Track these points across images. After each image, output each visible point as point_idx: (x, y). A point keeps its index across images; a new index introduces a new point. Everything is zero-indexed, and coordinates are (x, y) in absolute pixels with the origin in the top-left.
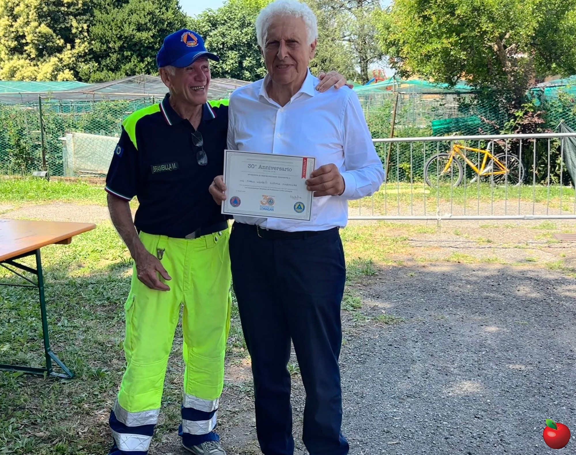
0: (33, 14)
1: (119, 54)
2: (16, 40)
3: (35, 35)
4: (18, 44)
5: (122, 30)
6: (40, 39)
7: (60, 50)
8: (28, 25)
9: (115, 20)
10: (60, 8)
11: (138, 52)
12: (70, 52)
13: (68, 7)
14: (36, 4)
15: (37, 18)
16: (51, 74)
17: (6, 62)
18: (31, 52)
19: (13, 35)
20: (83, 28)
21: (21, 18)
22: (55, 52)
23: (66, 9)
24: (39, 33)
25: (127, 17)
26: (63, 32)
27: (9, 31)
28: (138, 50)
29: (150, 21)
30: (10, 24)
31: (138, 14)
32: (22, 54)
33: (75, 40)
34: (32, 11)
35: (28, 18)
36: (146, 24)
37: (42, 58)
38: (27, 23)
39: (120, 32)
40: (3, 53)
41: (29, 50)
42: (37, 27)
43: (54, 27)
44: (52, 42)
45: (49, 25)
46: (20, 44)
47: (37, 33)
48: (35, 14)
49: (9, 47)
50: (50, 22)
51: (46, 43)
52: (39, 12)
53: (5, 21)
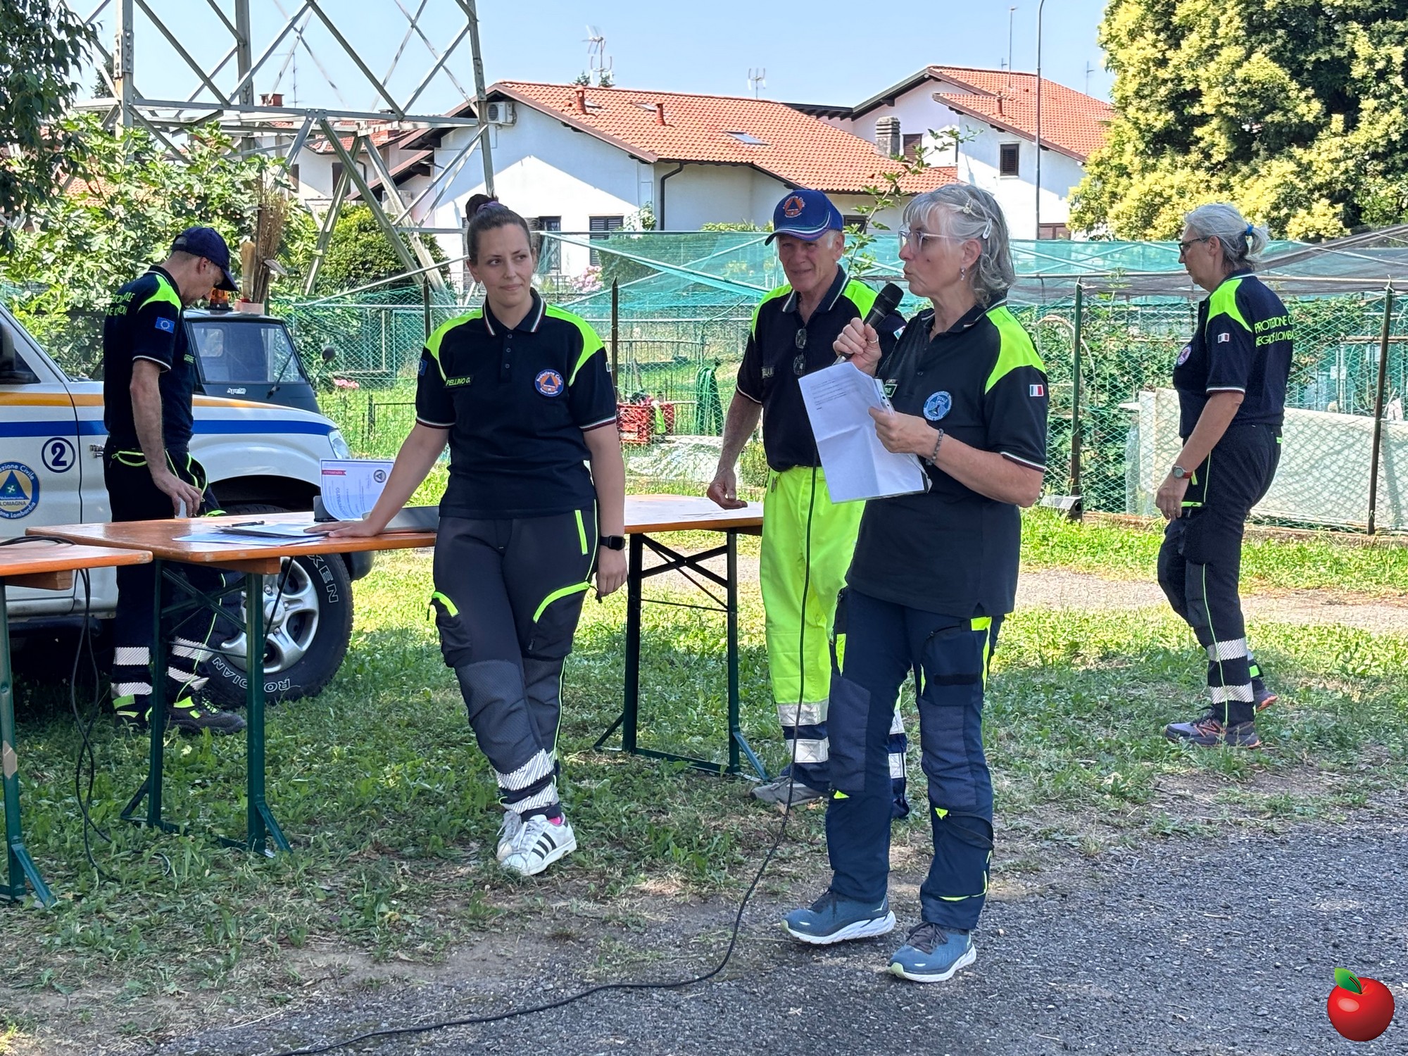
0: (1231, 23)
2: (1171, 108)
3: (1231, 89)
4: (1177, 120)
6: (1244, 101)
7: (1306, 135)
8: (1212, 59)
12: (1338, 140)
15: (1241, 32)
16: (1267, 216)
17: (1136, 177)
18: (1213, 145)
19: (1163, 91)
20: (1389, 59)
21: (1194, 38)
22: (1290, 145)
24: (1245, 81)
26: (1325, 78)
27: (1155, 78)
30: (1159, 55)
32: (1186, 152)
33: (1359, 102)
34: (1230, 13)
35: (1214, 34)
37: (1246, 163)
38: (1210, 53)
40: (1129, 148)
41: (1208, 138)
42: (1238, 64)
43: (1294, 59)
44: (1281, 109)
45: (1280, 53)
46: (1181, 118)
47: (1238, 84)
48: (1238, 19)
49: (1149, 131)
50: (1284, 46)
51: (1264, 113)
52: (1252, 14)
53: (1146, 47)
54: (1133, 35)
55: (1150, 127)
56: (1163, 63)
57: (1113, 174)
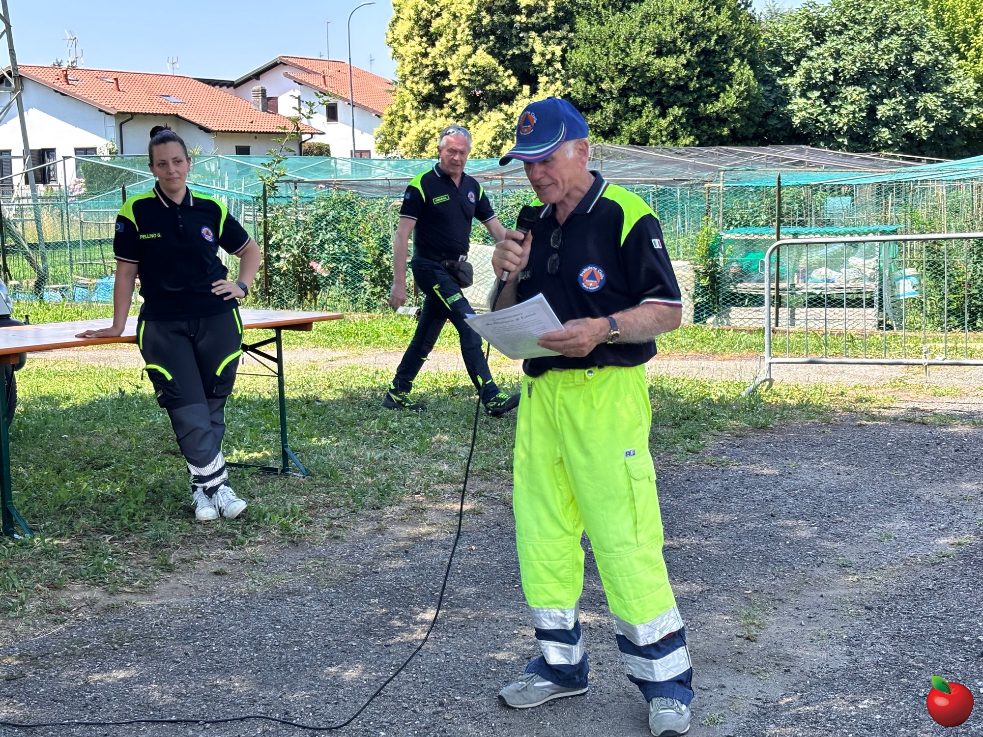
0: (464, 32)
1: (619, 102)
2: (431, 82)
3: (466, 71)
4: (436, 89)
5: (627, 55)
6: (473, 78)
7: (509, 97)
8: (454, 53)
9: (616, 37)
10: (513, 17)
11: (656, 97)
13: (529, 15)
14: (469, 13)
15: (470, 38)
16: (490, 145)
17: (414, 122)
18: (457, 103)
19: (426, 72)
20: (553, 54)
21: (443, 40)
22: (501, 103)
23: (524, 19)
24: (474, 66)
25: (638, 29)
26: (518, 64)
27: (421, 64)
28: (656, 93)
29: (682, 34)
30: (423, 51)
31: (659, 23)
32: (441, 107)
33: (537, 78)
34: (463, 26)
35: (454, 38)
36: (674, 41)
37: (476, 114)
38: (453, 49)
39: (623, 59)
40: (408, 105)
41: (454, 100)
42: (470, 56)
43: (500, 53)
44: (495, 82)
45: (492, 50)
46: (438, 88)
47: (470, 68)
48: (467, 30)
49: (420, 95)
50: (494, 45)
51: (485, 85)
52: (475, 27)
53: (415, 46)
54: (407, 38)
55: (420, 94)
56: (425, 55)
57: (399, 121)
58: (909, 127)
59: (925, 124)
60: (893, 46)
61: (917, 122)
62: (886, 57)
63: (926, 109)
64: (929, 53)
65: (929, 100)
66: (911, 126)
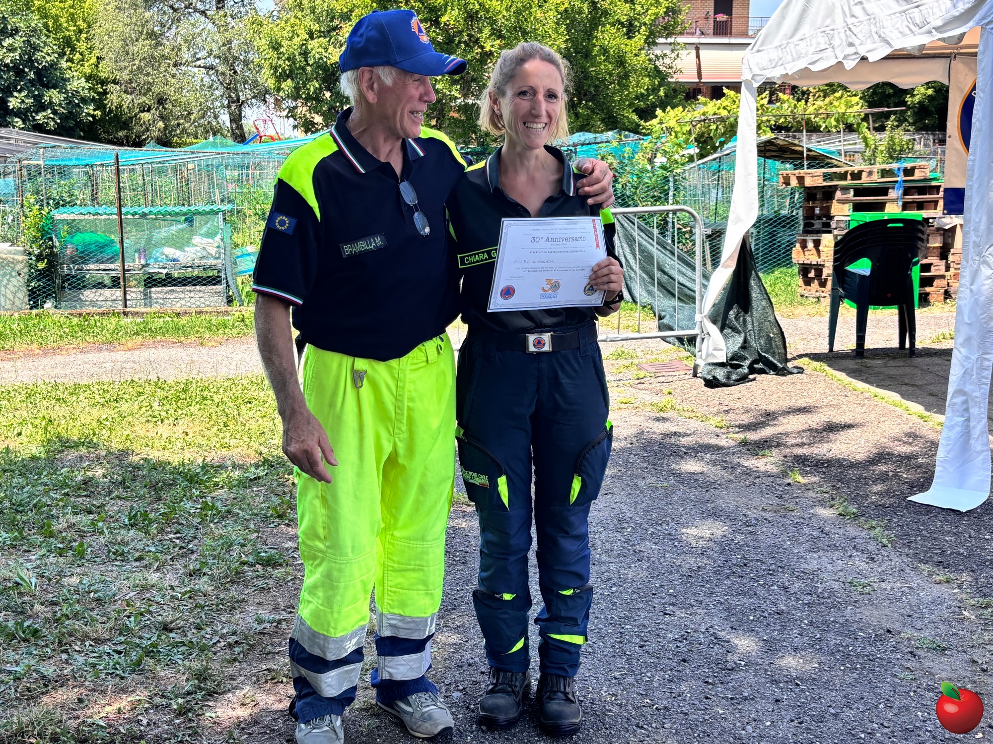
58: (37, 118)
59: (52, 116)
60: (16, 45)
61: (45, 114)
62: (12, 55)
63: (51, 103)
64: (48, 55)
65: (54, 96)
66: (40, 117)
